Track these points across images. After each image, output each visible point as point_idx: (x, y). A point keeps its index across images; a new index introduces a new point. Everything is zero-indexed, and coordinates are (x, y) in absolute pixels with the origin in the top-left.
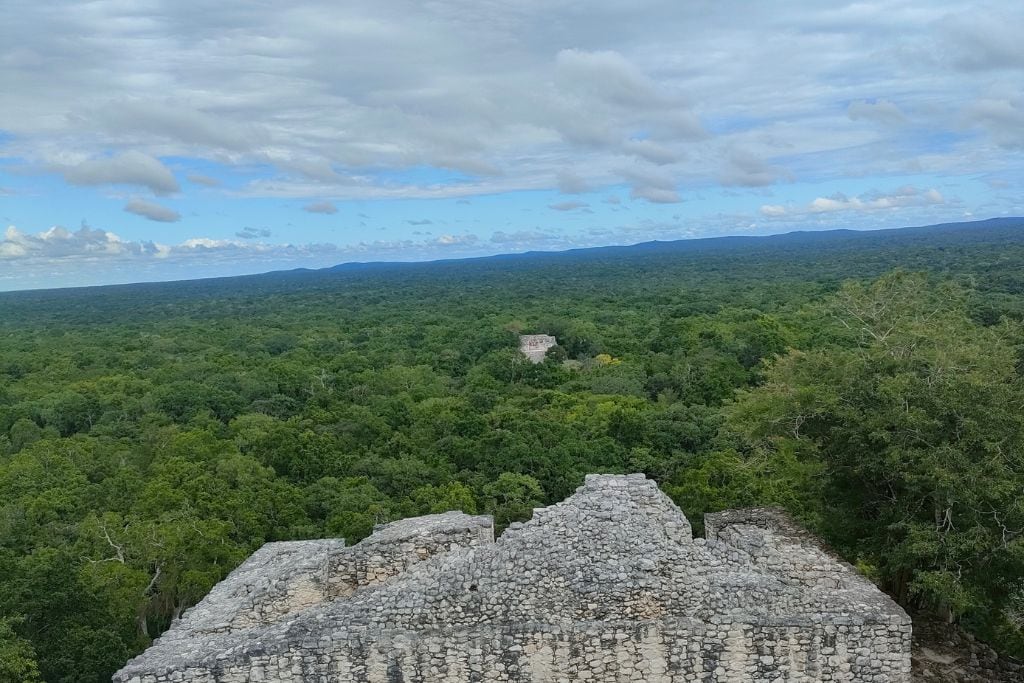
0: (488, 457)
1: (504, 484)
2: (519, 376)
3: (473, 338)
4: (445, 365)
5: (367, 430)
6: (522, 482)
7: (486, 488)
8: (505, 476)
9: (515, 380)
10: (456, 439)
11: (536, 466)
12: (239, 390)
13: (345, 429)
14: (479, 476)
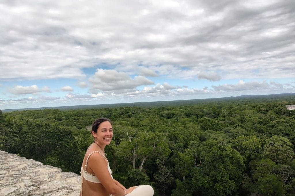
0: (269, 130)
1: (274, 139)
2: (285, 113)
3: (270, 105)
4: (261, 111)
5: (233, 123)
6: (282, 139)
7: (267, 140)
8: (275, 137)
9: (283, 115)
10: (259, 125)
11: (288, 135)
12: (203, 112)
13: (227, 122)
14: (264, 136)
